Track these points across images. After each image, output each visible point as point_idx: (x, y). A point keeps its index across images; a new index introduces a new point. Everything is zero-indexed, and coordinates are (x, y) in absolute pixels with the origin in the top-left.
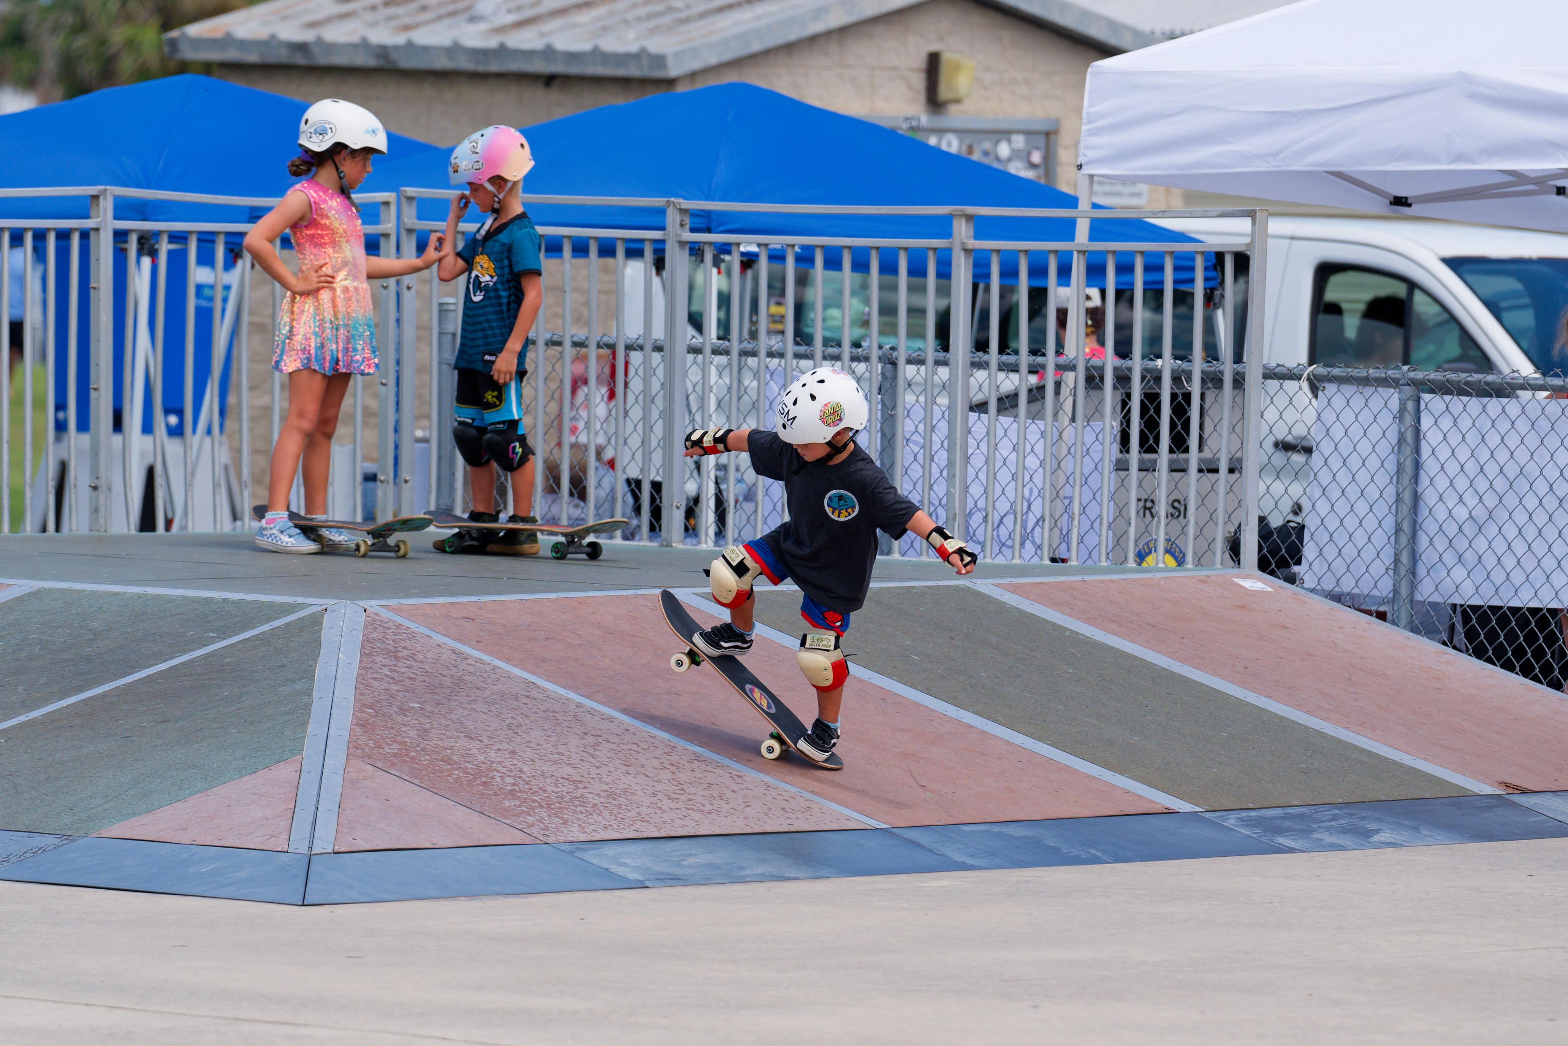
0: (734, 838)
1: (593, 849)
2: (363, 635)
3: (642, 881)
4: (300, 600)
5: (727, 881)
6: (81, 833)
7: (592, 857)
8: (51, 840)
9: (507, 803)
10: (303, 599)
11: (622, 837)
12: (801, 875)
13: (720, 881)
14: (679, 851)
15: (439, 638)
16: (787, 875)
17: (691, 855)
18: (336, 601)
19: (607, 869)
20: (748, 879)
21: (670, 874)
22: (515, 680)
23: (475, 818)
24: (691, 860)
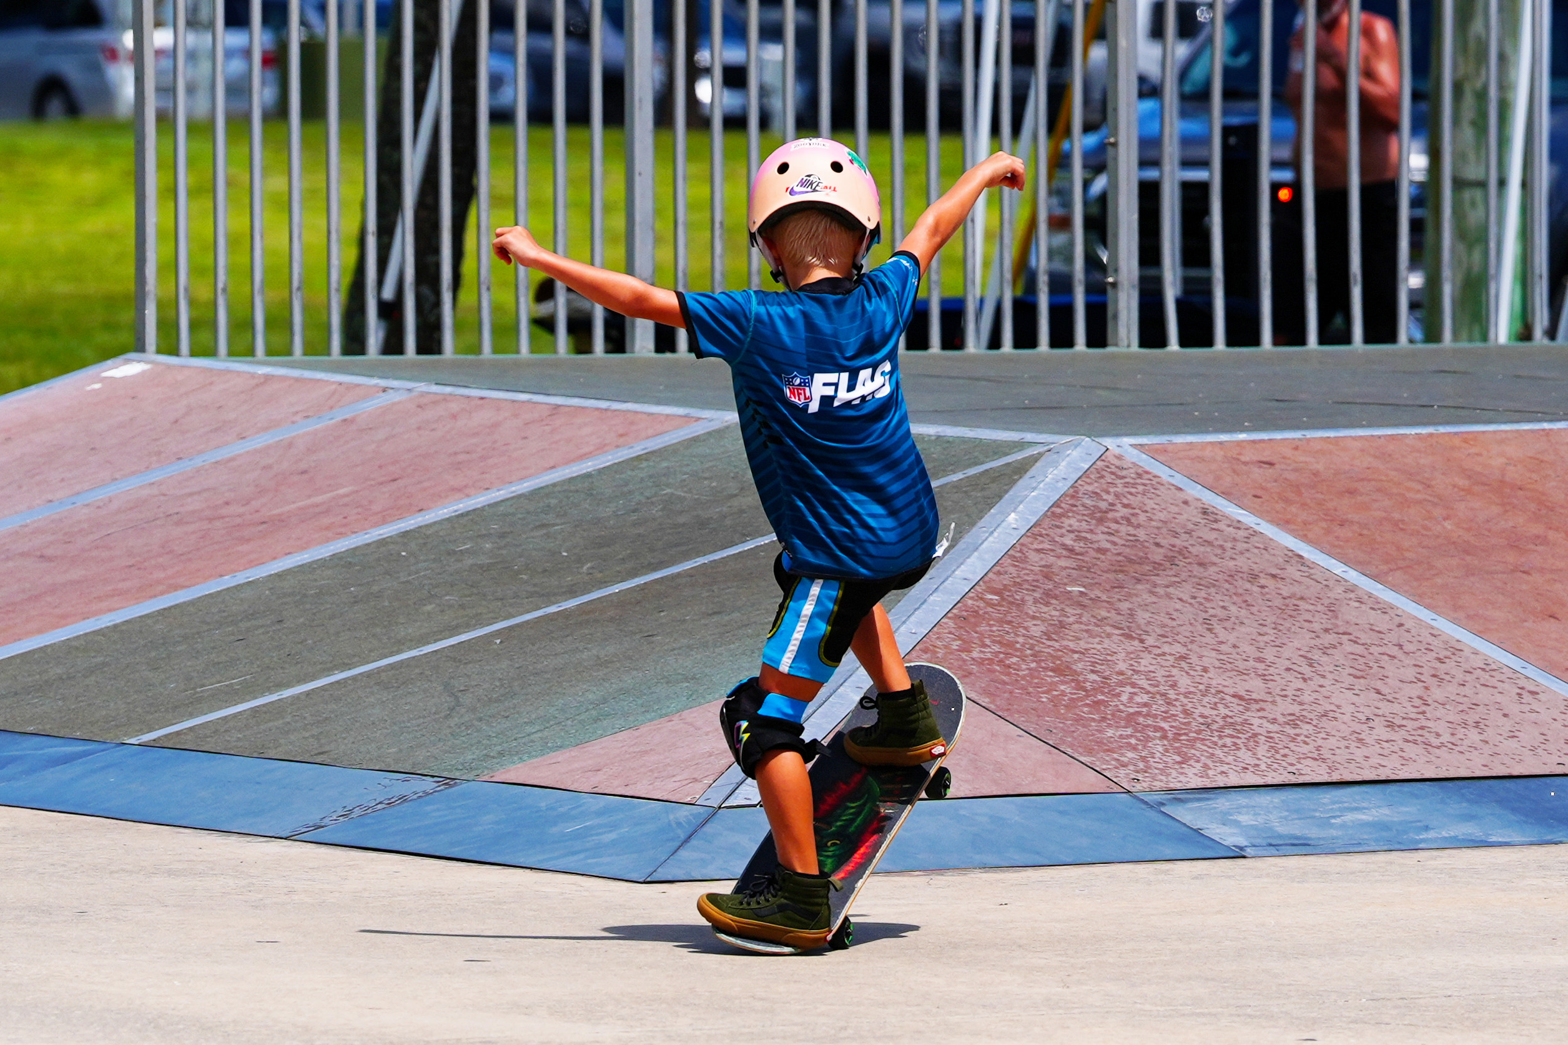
0: (1450, 784)
1: (1199, 800)
2: (1072, 487)
3: (1241, 849)
4: (1029, 437)
5: (1385, 848)
6: (471, 776)
7: (1188, 814)
8: (428, 784)
9: (1110, 733)
10: (1034, 435)
11: (1261, 782)
12: (1516, 838)
13: (1372, 848)
14: (1341, 802)
15: (1195, 491)
16: (1494, 839)
17: (1356, 809)
18: (1070, 438)
19: (1197, 831)
20: (1421, 846)
21: (1297, 838)
22: (1272, 552)
23: (1038, 752)
24: (1349, 817)
